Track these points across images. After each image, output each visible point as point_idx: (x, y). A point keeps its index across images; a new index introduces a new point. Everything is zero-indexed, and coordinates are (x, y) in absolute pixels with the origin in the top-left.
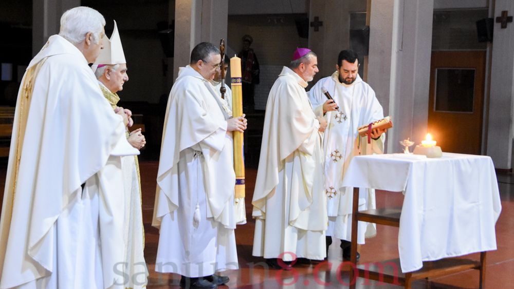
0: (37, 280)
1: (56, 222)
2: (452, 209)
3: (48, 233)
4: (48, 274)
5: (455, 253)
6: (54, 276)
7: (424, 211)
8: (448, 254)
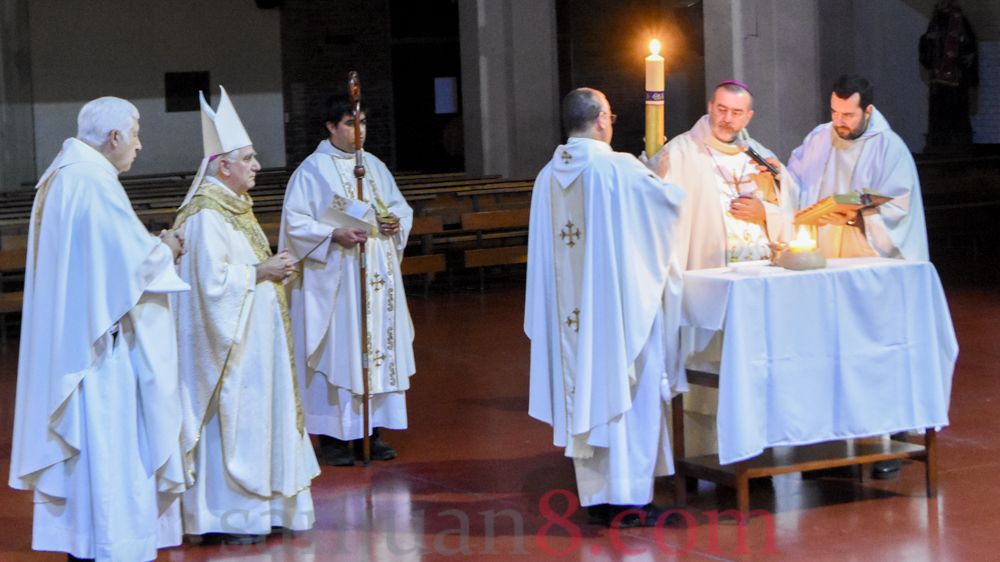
0: (66, 461)
1: (81, 385)
2: (837, 358)
3: (71, 396)
4: (75, 452)
5: (854, 433)
6: (83, 455)
7: (770, 361)
8: (836, 434)
